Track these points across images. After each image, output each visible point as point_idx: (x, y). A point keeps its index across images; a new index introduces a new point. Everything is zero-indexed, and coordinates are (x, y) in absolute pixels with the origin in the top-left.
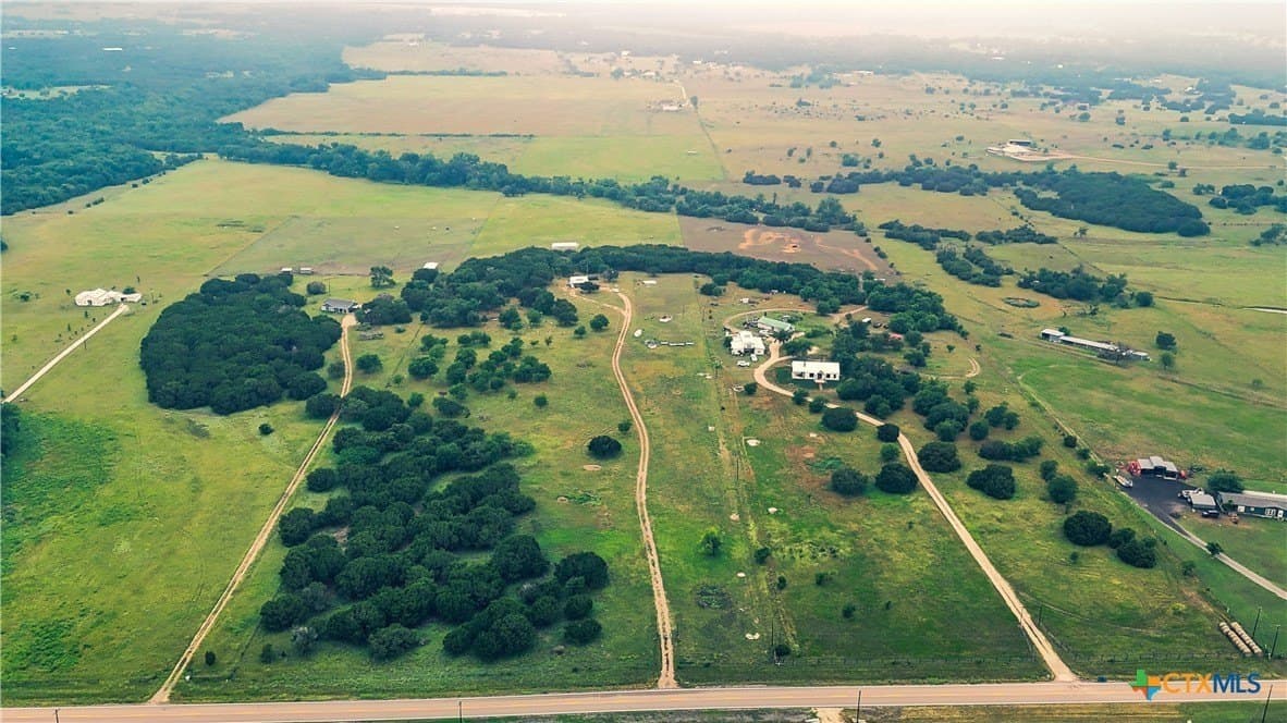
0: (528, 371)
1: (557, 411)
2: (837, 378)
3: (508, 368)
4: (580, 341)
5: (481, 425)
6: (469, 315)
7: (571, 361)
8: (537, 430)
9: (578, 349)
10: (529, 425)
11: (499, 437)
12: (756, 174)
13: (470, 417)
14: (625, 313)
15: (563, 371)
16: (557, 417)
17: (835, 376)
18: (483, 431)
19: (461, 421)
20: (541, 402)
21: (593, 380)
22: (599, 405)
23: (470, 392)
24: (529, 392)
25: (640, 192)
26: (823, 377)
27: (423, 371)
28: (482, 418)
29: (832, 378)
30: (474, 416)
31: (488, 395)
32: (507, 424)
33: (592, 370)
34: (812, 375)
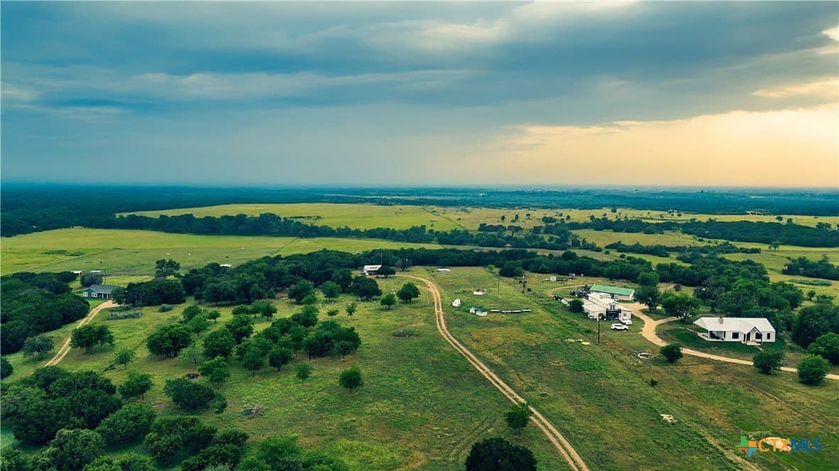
0: (327, 339)
1: (379, 396)
2: (773, 339)
3: (298, 339)
4: (390, 313)
5: (241, 427)
6: (252, 289)
7: (382, 330)
8: (349, 431)
9: (388, 319)
10: (333, 422)
11: (274, 450)
12: (488, 225)
13: (227, 411)
14: (431, 290)
15: (376, 341)
16: (382, 406)
17: (769, 337)
18: (245, 437)
19: (207, 420)
20: (351, 381)
21: (421, 351)
22: (447, 384)
23: (235, 374)
24: (328, 372)
25: (405, 232)
26: (753, 337)
27: (168, 344)
28: (248, 412)
29: (764, 339)
30: (233, 409)
31: (267, 375)
32: (293, 422)
33: (415, 340)
34: (735, 335)
